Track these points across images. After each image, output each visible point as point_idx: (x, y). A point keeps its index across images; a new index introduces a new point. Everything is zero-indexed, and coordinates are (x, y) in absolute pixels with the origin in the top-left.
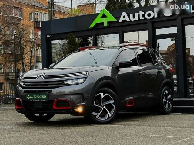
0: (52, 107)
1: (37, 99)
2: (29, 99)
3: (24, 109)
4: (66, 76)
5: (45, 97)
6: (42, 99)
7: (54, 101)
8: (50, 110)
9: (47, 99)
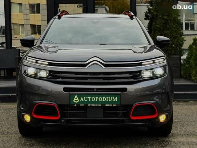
0: (129, 116)
1: (95, 103)
2: (78, 104)
3: (63, 121)
4: (143, 64)
5: (115, 99)
6: (108, 102)
7: (132, 105)
8: (123, 121)
9: (119, 103)
